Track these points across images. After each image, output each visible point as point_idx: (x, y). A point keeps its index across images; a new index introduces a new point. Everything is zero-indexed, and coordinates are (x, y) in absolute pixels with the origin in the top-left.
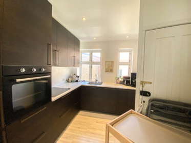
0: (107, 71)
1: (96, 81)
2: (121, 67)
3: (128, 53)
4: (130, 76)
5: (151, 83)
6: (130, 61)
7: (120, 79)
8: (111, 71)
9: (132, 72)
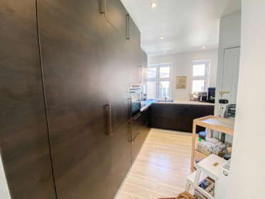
0: (178, 88)
1: (166, 98)
2: (195, 82)
3: (204, 66)
4: (207, 91)
5: (228, 93)
6: (206, 75)
7: (195, 96)
8: (184, 87)
9: (209, 87)
